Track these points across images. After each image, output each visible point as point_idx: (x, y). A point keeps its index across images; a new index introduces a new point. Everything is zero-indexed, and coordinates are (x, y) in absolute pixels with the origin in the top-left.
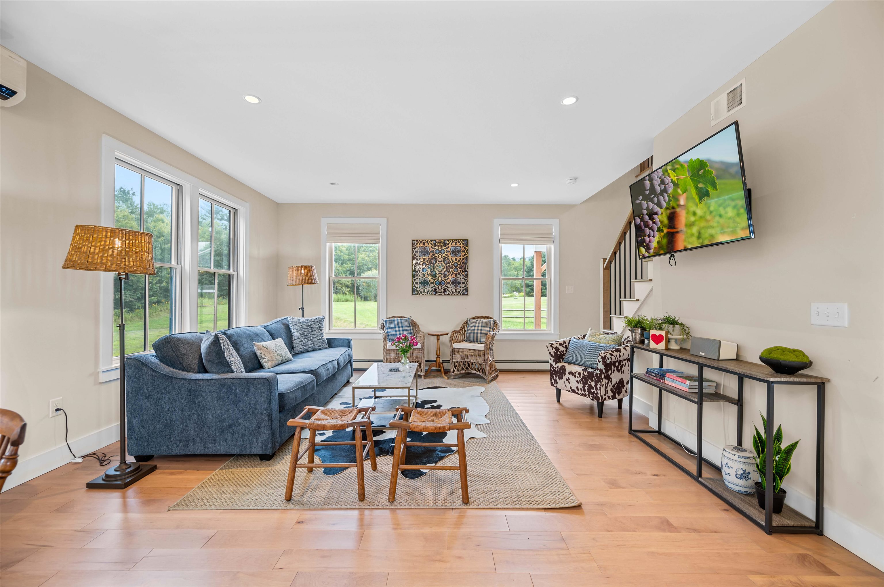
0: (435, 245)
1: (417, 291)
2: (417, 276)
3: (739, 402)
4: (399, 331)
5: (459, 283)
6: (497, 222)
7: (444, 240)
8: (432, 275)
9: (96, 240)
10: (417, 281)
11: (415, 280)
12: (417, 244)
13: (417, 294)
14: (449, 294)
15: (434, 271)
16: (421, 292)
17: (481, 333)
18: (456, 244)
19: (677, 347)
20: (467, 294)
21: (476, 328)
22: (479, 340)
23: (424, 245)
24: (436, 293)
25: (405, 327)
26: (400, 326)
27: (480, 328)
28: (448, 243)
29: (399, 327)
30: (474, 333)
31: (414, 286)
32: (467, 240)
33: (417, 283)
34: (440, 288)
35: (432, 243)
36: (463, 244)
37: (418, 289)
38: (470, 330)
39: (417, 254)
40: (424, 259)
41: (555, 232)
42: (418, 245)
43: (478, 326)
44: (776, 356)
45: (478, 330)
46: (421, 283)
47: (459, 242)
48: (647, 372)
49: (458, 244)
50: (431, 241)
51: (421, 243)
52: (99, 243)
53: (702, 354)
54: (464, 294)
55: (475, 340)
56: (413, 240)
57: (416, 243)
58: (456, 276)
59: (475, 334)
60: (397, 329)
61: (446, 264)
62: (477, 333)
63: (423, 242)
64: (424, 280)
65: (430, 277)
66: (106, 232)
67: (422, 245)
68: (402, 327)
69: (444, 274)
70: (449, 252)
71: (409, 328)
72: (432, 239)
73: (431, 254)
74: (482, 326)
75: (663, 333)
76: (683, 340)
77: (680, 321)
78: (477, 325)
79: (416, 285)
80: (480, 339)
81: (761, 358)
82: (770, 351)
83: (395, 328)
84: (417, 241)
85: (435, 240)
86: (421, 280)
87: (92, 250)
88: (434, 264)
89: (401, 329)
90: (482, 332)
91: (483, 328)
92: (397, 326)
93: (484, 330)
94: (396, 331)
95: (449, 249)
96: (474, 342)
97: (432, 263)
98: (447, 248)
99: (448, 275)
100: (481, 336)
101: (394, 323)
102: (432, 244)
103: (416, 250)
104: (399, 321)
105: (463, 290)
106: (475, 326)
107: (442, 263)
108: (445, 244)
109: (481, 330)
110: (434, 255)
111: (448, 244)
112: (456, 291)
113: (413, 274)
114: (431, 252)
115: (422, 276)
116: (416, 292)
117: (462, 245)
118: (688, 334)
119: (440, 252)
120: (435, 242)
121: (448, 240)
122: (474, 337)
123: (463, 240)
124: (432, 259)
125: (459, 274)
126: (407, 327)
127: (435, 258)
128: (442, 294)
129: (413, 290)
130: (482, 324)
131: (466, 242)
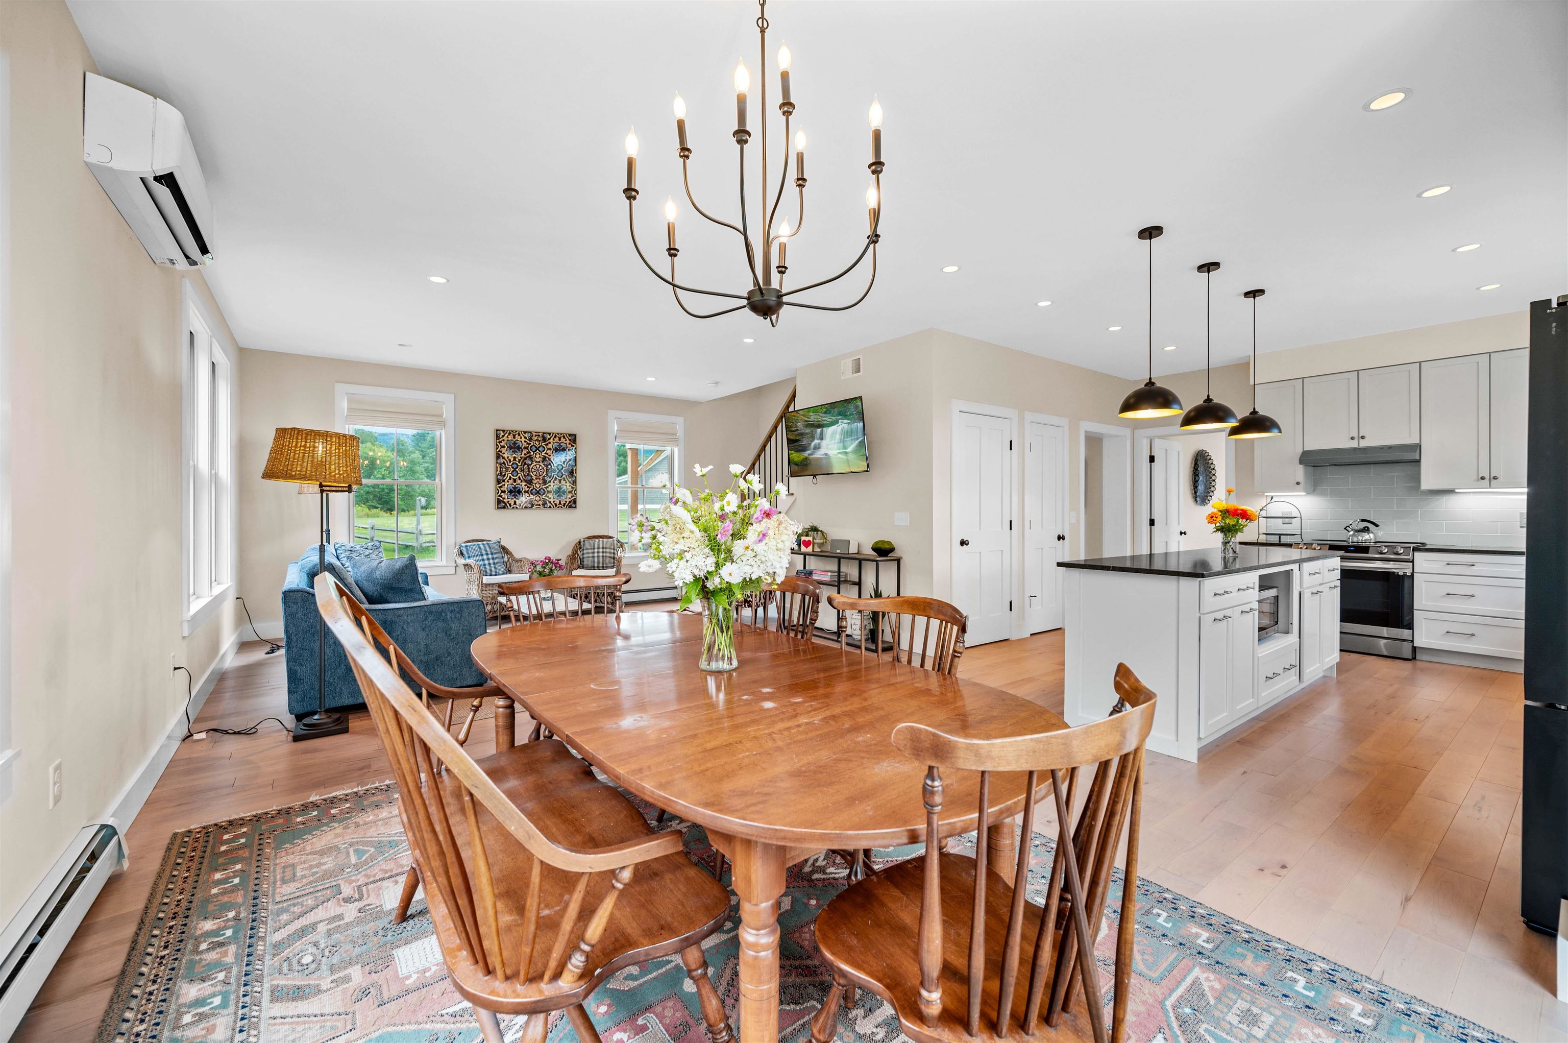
0: (530, 439)
1: (504, 502)
2: (504, 481)
3: (859, 584)
4: (488, 559)
5: (564, 492)
6: (612, 414)
7: (544, 433)
8: (526, 481)
9: (331, 448)
10: (504, 489)
11: (501, 487)
12: (503, 436)
13: (504, 507)
14: (550, 507)
15: (528, 475)
16: (510, 505)
17: (603, 556)
18: (560, 440)
19: (819, 550)
20: (576, 507)
21: (596, 550)
22: (601, 565)
23: (514, 438)
24: (533, 505)
25: (495, 553)
26: (489, 552)
27: (601, 550)
28: (549, 437)
29: (487, 554)
30: (594, 557)
31: (500, 496)
32: (575, 435)
33: (504, 492)
34: (538, 498)
35: (526, 435)
36: (570, 440)
37: (506, 501)
38: (587, 553)
39: (504, 450)
40: (515, 458)
41: (680, 433)
42: (505, 438)
43: (598, 548)
44: (880, 545)
45: (598, 552)
46: (511, 492)
47: (564, 438)
48: (797, 574)
49: (563, 440)
50: (525, 432)
51: (509, 434)
52: (333, 451)
53: (838, 551)
54: (570, 507)
55: (596, 565)
56: (497, 430)
57: (502, 434)
58: (560, 482)
59: (596, 559)
60: (485, 557)
61: (547, 466)
62: (598, 557)
63: (513, 433)
64: (515, 488)
65: (524, 484)
66: (339, 438)
67: (510, 437)
68: (492, 554)
69: (544, 479)
70: (550, 449)
71: (500, 555)
72: (526, 430)
73: (525, 452)
74: (603, 548)
75: (810, 538)
76: (822, 544)
77: (820, 529)
78: (596, 546)
79: (502, 494)
80: (603, 564)
81: (874, 549)
82: (877, 543)
83: (482, 555)
84: (503, 431)
85: (531, 433)
86: (511, 487)
87: (328, 460)
88: (528, 465)
89: (490, 556)
90: (605, 554)
91: (605, 550)
92: (484, 553)
93: (607, 552)
94: (483, 560)
95: (550, 446)
96: (593, 568)
97: (525, 464)
98: (547, 444)
99: (550, 482)
100: (603, 561)
101: (480, 548)
102: (525, 438)
103: (502, 444)
104: (482, 546)
105: (570, 502)
106: (594, 549)
107: (541, 464)
108: (544, 440)
109: (603, 552)
110: (529, 452)
111: (549, 439)
112: (560, 503)
113: (497, 479)
114: (525, 448)
115: (511, 481)
116: (503, 504)
117: (568, 441)
118: (826, 539)
119: (537, 449)
120: (530, 436)
121: (550, 434)
122: (594, 562)
123: (570, 435)
124: (526, 459)
125: (564, 480)
126: (498, 553)
127: (531, 458)
128: (541, 507)
129: (499, 502)
130: (603, 545)
131: (573, 437)
